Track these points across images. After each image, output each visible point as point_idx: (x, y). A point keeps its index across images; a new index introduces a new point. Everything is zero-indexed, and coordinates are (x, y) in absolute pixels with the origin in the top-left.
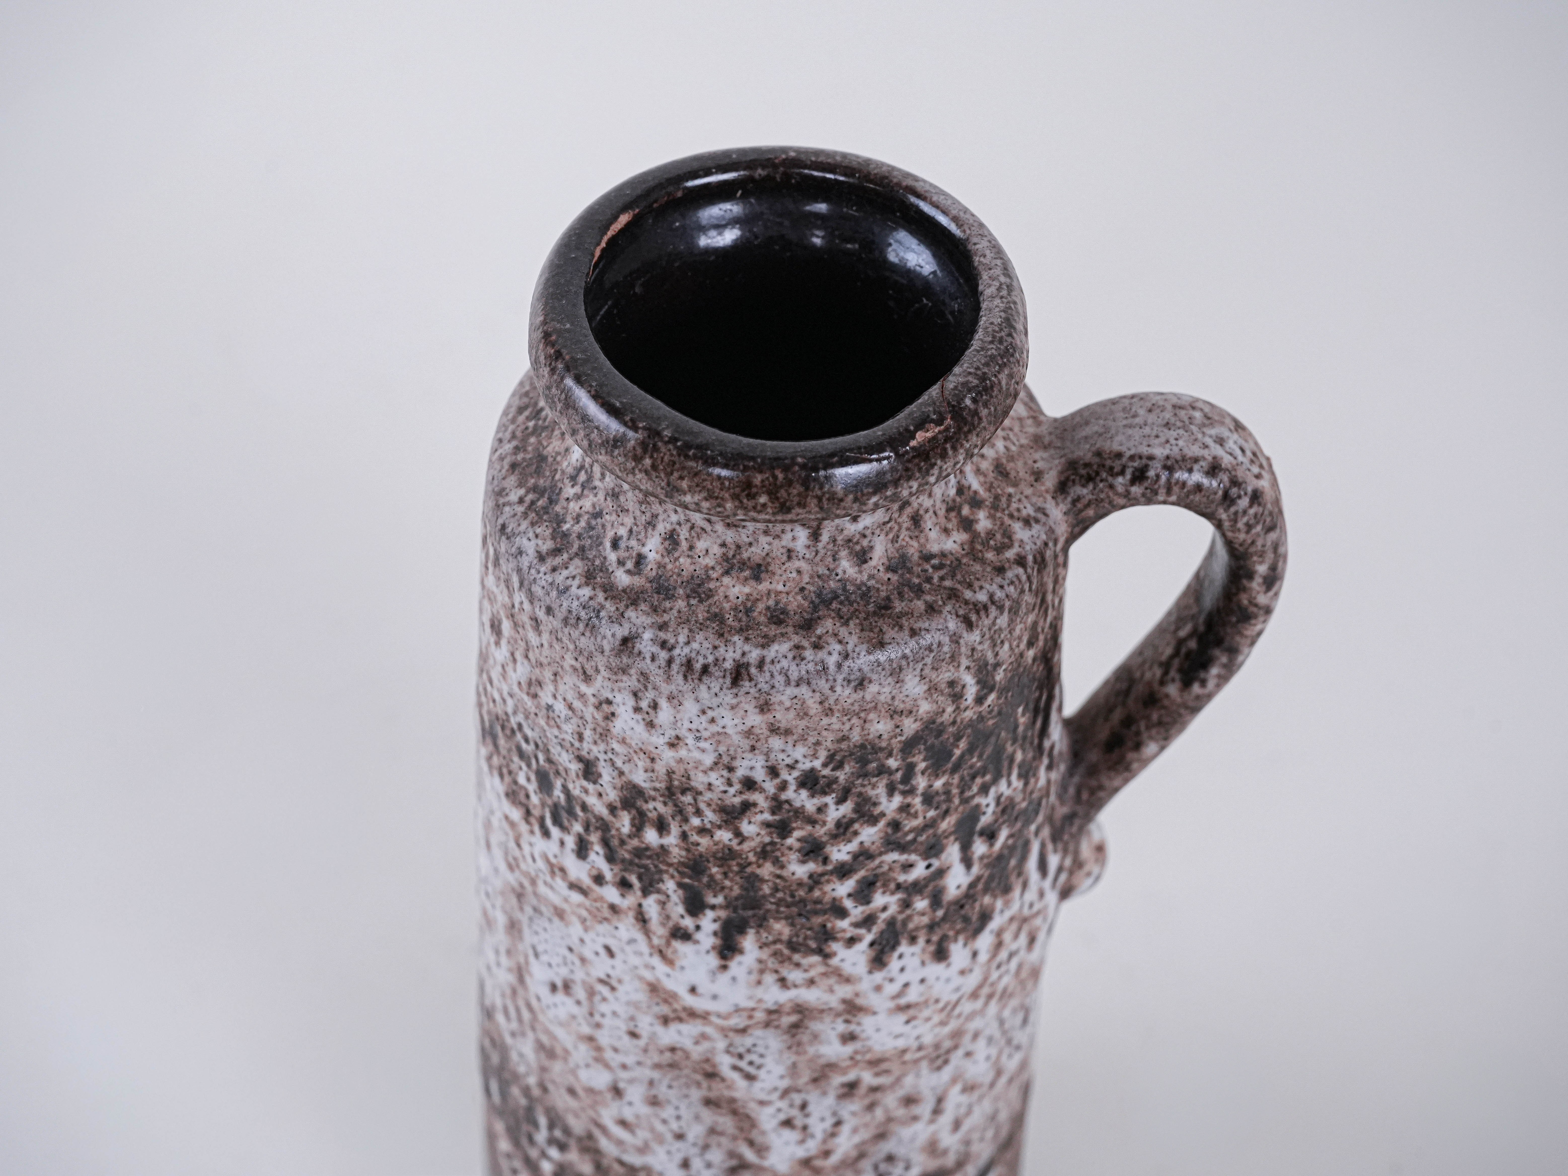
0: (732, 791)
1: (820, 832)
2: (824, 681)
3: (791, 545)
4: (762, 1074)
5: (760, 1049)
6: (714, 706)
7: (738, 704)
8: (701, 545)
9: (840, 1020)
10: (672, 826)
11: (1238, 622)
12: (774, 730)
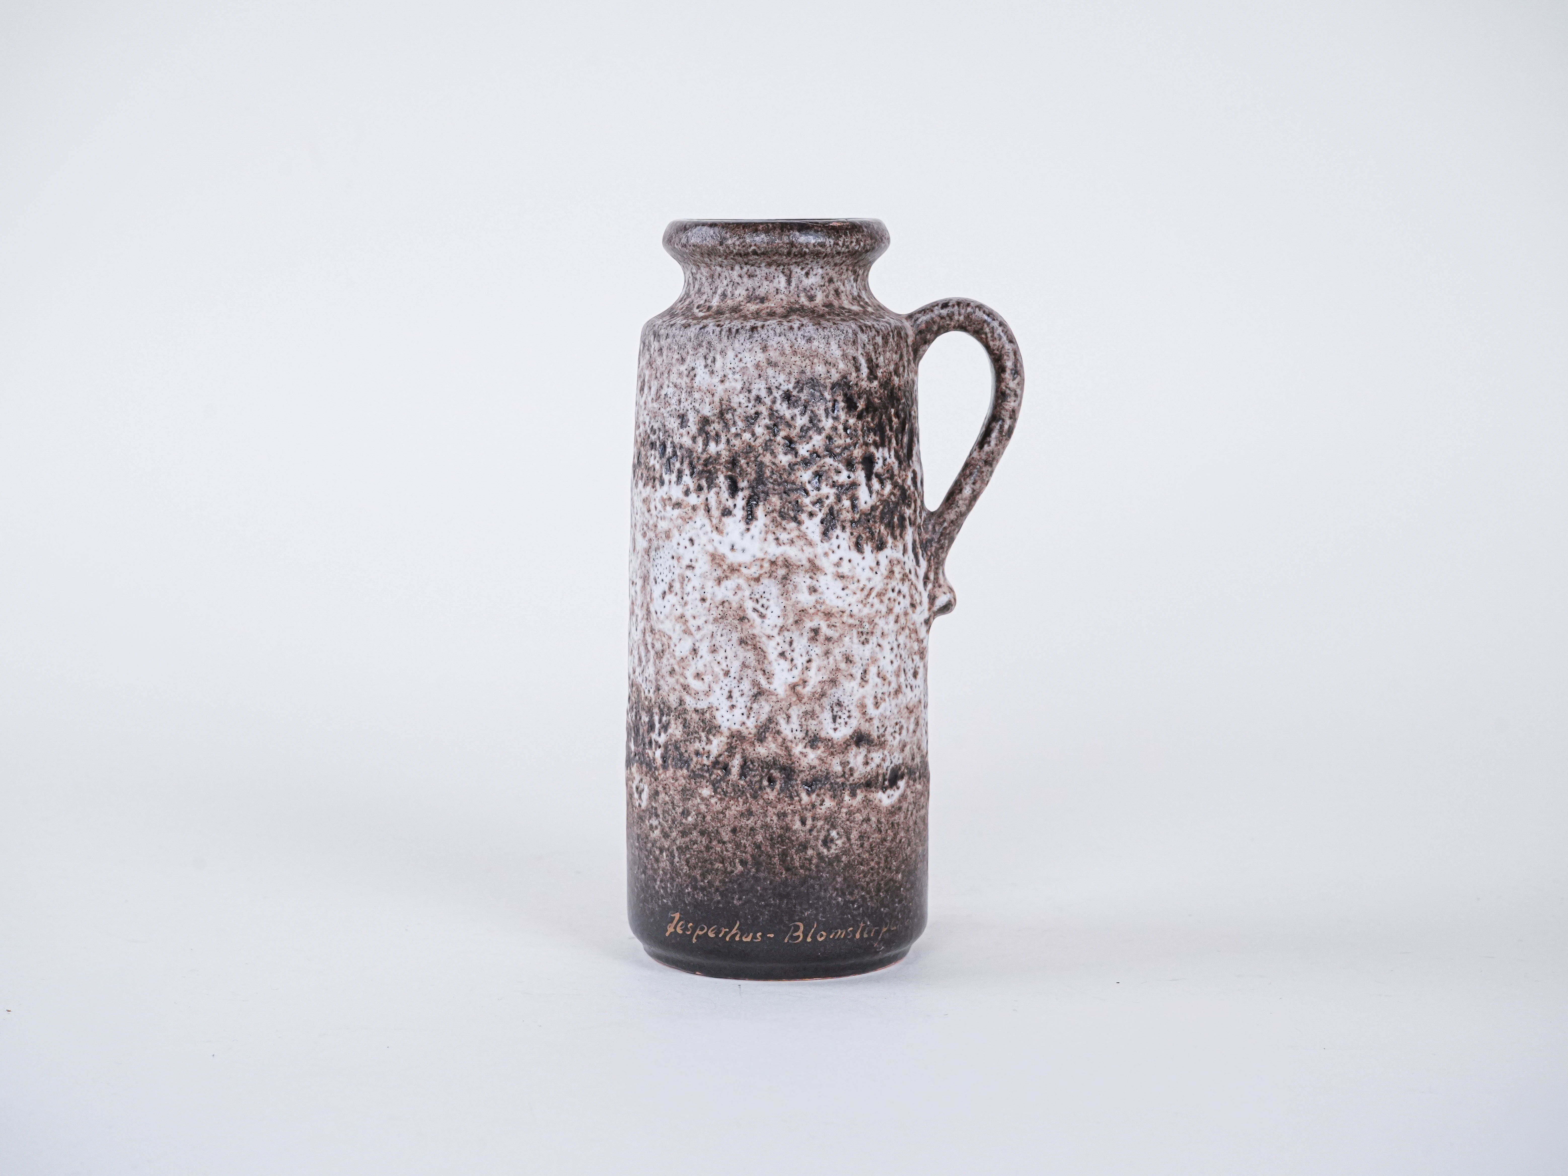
0: (750, 405)
1: (794, 433)
2: (792, 334)
3: (778, 287)
4: (768, 613)
5: (767, 595)
6: (741, 351)
7: (753, 347)
8: (737, 293)
9: (808, 576)
10: (722, 437)
11: (1002, 402)
12: (770, 363)
